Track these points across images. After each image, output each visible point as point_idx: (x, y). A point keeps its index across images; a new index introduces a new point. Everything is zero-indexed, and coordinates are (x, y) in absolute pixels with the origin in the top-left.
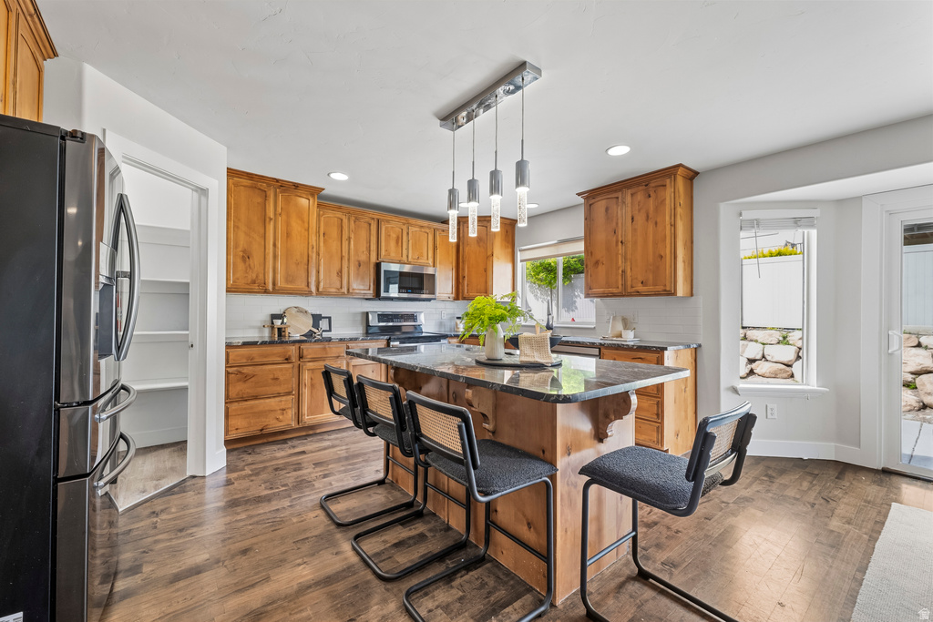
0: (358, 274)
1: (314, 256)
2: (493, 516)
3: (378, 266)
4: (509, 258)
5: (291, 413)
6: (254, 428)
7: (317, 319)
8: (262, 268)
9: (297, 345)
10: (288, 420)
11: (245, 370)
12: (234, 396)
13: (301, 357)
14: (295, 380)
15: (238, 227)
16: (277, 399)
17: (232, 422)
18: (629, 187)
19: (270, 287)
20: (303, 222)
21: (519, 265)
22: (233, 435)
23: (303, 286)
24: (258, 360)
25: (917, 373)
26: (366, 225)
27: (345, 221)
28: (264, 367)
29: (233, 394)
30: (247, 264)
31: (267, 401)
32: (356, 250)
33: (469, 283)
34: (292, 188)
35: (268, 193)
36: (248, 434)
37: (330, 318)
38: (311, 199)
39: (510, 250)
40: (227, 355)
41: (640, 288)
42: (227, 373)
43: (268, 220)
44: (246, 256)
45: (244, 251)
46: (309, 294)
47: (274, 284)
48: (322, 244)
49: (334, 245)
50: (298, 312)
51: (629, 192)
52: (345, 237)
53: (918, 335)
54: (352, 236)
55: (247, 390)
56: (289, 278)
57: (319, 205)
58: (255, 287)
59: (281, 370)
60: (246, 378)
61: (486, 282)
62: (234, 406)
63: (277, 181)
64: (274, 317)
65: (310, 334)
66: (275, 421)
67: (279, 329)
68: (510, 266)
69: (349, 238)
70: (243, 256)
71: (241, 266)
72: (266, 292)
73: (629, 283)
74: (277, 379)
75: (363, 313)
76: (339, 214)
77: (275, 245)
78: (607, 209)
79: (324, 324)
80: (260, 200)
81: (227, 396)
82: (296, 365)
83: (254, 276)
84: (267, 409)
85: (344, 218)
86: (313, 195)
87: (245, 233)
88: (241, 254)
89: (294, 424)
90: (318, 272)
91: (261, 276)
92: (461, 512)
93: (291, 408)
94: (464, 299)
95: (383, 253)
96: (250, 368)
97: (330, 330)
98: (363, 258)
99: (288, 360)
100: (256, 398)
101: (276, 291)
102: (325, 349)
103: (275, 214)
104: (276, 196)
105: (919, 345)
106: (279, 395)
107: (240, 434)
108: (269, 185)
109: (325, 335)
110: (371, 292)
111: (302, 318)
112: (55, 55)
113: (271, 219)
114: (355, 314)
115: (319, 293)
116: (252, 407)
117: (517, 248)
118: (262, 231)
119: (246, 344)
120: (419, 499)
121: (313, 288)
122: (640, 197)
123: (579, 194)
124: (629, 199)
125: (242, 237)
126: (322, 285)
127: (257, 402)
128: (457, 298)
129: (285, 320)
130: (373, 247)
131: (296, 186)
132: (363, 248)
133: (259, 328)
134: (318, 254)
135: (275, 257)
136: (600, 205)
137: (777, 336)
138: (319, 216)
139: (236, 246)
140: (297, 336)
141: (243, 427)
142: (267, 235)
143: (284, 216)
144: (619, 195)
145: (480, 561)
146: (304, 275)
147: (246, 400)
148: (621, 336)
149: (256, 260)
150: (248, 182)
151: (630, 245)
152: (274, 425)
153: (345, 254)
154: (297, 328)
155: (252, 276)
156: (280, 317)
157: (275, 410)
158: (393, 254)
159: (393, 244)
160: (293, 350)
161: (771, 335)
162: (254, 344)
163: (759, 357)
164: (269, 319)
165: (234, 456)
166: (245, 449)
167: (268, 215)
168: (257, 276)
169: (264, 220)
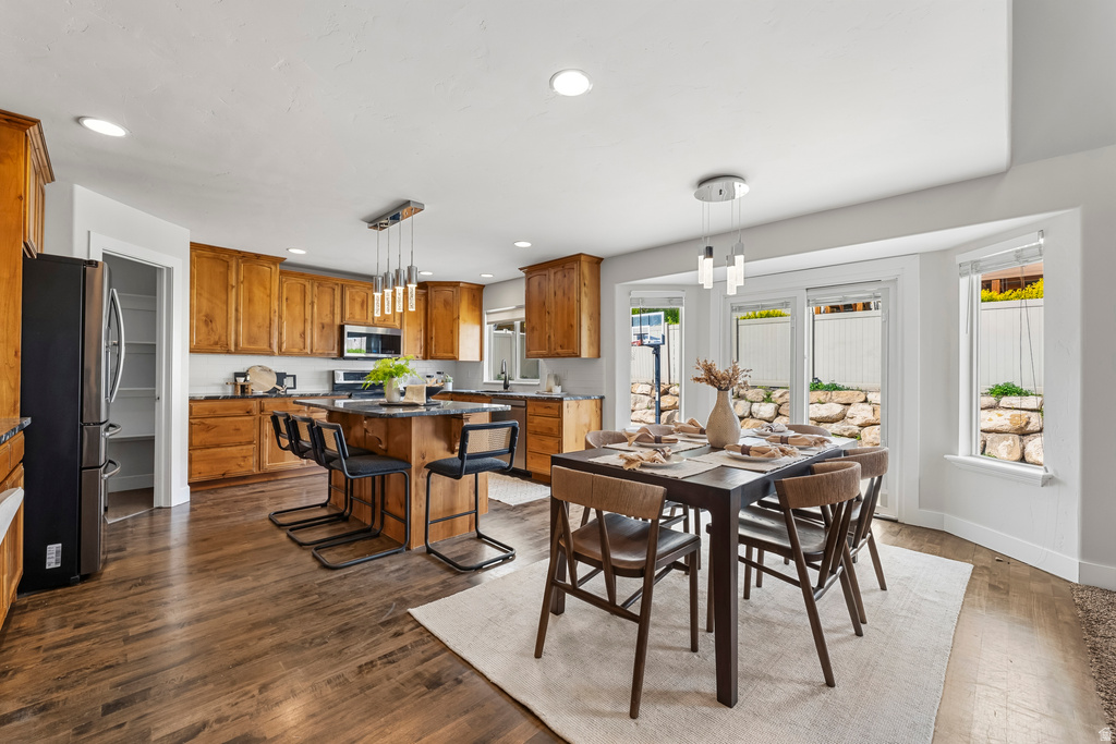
0: (321, 336)
1: (276, 319)
2: (386, 508)
3: (342, 328)
4: (477, 320)
5: (253, 460)
6: (217, 473)
7: (281, 377)
8: (225, 330)
9: (258, 400)
10: (250, 466)
11: (208, 421)
12: (199, 443)
13: (262, 410)
14: (256, 432)
15: (201, 295)
16: (239, 448)
17: (195, 466)
18: (553, 267)
19: (233, 348)
20: (265, 288)
21: (487, 328)
22: (196, 479)
23: (266, 347)
24: (219, 412)
25: (862, 426)
26: (330, 290)
27: (308, 286)
28: (226, 419)
29: (196, 441)
30: (210, 327)
31: (229, 449)
32: (320, 314)
33: (438, 345)
34: (251, 259)
35: (230, 264)
36: (210, 478)
37: (294, 377)
38: (273, 267)
39: (478, 313)
40: (191, 407)
41: (559, 350)
42: (191, 424)
43: (230, 287)
44: (209, 320)
45: (207, 316)
46: (271, 354)
47: (236, 345)
48: (284, 308)
49: (297, 310)
50: (262, 371)
51: (552, 271)
52: (308, 301)
53: (866, 392)
54: (316, 301)
55: (210, 439)
56: (251, 339)
57: (282, 273)
58: (218, 348)
59: (243, 421)
60: (208, 428)
61: (452, 343)
62: (198, 453)
63: (239, 252)
64: (237, 375)
65: (274, 390)
66: (237, 467)
67: (243, 387)
68: (478, 328)
69: (312, 303)
70: (206, 320)
71: (204, 329)
72: (228, 352)
73: (553, 347)
74: (238, 430)
75: (329, 372)
76: (302, 281)
77: (237, 310)
78: (539, 284)
79: (288, 382)
80: (222, 270)
81: (190, 444)
82: (257, 417)
83: (217, 338)
84: (229, 456)
85: (307, 284)
86: (275, 264)
87: (208, 299)
88: (204, 318)
89: (255, 471)
90: (280, 334)
91: (223, 338)
92: (368, 509)
93: (252, 456)
94: (432, 358)
95: (347, 315)
96: (213, 420)
97: (295, 388)
98: (327, 320)
99: (249, 413)
100: (218, 446)
101: (238, 351)
102: (285, 403)
103: (237, 282)
104: (238, 265)
105: (866, 401)
106: (240, 444)
107: (203, 478)
108: (231, 256)
109: (289, 392)
110: (336, 352)
111: (266, 376)
112: (53, 180)
113: (233, 287)
114: (322, 373)
115: (281, 353)
116: (214, 454)
117: (484, 312)
118: (224, 297)
119: (208, 399)
120: (347, 511)
121: (276, 349)
122: (559, 275)
123: (521, 269)
124: (552, 277)
125: (205, 303)
126: (284, 346)
127: (219, 449)
128: (425, 358)
129: (248, 378)
130: (338, 310)
131: (258, 256)
132: (327, 310)
133: (223, 385)
134: (280, 317)
135: (237, 321)
136: (535, 280)
137: (762, 394)
138: (281, 282)
139: (199, 312)
140: (261, 393)
141: (207, 471)
142: (229, 301)
143: (246, 284)
144: (546, 272)
145: (378, 535)
146: (266, 336)
147: (209, 448)
148: (551, 391)
149: (218, 324)
150: (211, 254)
151: (553, 315)
152: (236, 471)
153: (308, 317)
154: (261, 384)
155: (214, 337)
156: (244, 375)
157: (237, 458)
158: (358, 317)
159: (357, 308)
160: (254, 404)
161: (758, 394)
162: (216, 398)
163: (746, 414)
164: (232, 377)
165: (197, 496)
166: (208, 492)
167: (230, 283)
168: (220, 338)
169: (227, 287)
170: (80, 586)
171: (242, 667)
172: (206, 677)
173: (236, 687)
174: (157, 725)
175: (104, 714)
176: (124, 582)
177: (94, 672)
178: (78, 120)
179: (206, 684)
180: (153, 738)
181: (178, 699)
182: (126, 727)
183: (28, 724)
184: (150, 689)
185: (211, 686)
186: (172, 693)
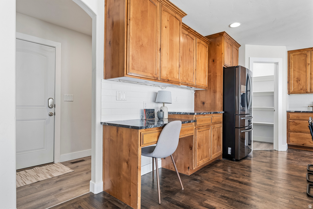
6: (300, 143)
8: (305, 84)
11: (296, 121)
12: (292, 130)
15: (295, 70)
17: (290, 138)
19: (309, 91)
22: (291, 143)
24: (301, 118)
30: (299, 83)
31: (306, 134)
35: (307, 54)
36: (297, 144)
40: (287, 115)
42: (288, 121)
43: (307, 65)
45: (297, 78)
47: (311, 89)
55: (297, 129)
58: (302, 91)
60: (296, 124)
62: (291, 133)
66: (309, 143)
70: (297, 80)
71: (296, 84)
72: (307, 93)
77: (311, 74)
80: (304, 58)
81: (288, 129)
83: (302, 87)
84: (305, 137)
87: (298, 72)
88: (296, 80)
91: (305, 87)
96: (298, 121)
100: (301, 132)
101: (312, 92)
103: (311, 62)
104: (311, 54)
108: (308, 51)
112: (240, 46)
113: (309, 64)
116: (299, 135)
118: (305, 69)
119: (296, 112)
127: (301, 134)
135: (311, 79)
139: (294, 77)
141: (296, 141)
142: (307, 71)
147: (297, 132)
149: (302, 82)
150: (299, 53)
155: (301, 87)
162: (299, 112)
165: (290, 150)
166: (296, 150)
167: (307, 63)
168: (303, 87)
169: (306, 65)
170: (235, 162)
171: (239, 203)
172: (229, 198)
173: (231, 206)
174: (209, 200)
175: (206, 190)
176: (243, 165)
177: (215, 181)
178: (229, 26)
179: (226, 200)
180: (205, 202)
181: (218, 198)
182: (205, 196)
183: (197, 183)
184: (217, 192)
185: (227, 201)
186: (219, 196)
